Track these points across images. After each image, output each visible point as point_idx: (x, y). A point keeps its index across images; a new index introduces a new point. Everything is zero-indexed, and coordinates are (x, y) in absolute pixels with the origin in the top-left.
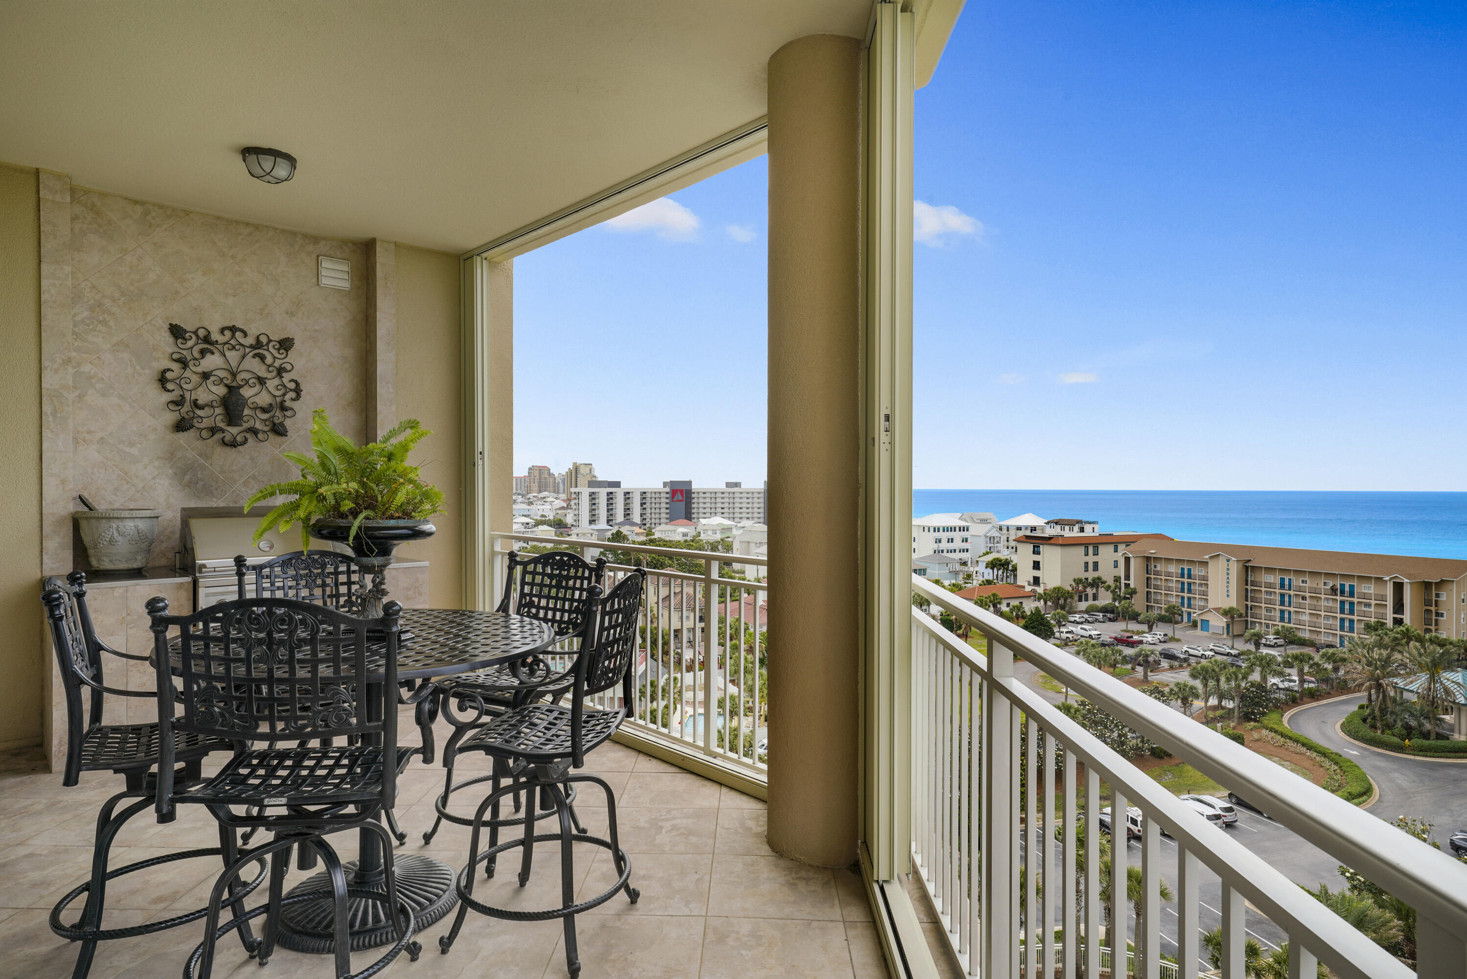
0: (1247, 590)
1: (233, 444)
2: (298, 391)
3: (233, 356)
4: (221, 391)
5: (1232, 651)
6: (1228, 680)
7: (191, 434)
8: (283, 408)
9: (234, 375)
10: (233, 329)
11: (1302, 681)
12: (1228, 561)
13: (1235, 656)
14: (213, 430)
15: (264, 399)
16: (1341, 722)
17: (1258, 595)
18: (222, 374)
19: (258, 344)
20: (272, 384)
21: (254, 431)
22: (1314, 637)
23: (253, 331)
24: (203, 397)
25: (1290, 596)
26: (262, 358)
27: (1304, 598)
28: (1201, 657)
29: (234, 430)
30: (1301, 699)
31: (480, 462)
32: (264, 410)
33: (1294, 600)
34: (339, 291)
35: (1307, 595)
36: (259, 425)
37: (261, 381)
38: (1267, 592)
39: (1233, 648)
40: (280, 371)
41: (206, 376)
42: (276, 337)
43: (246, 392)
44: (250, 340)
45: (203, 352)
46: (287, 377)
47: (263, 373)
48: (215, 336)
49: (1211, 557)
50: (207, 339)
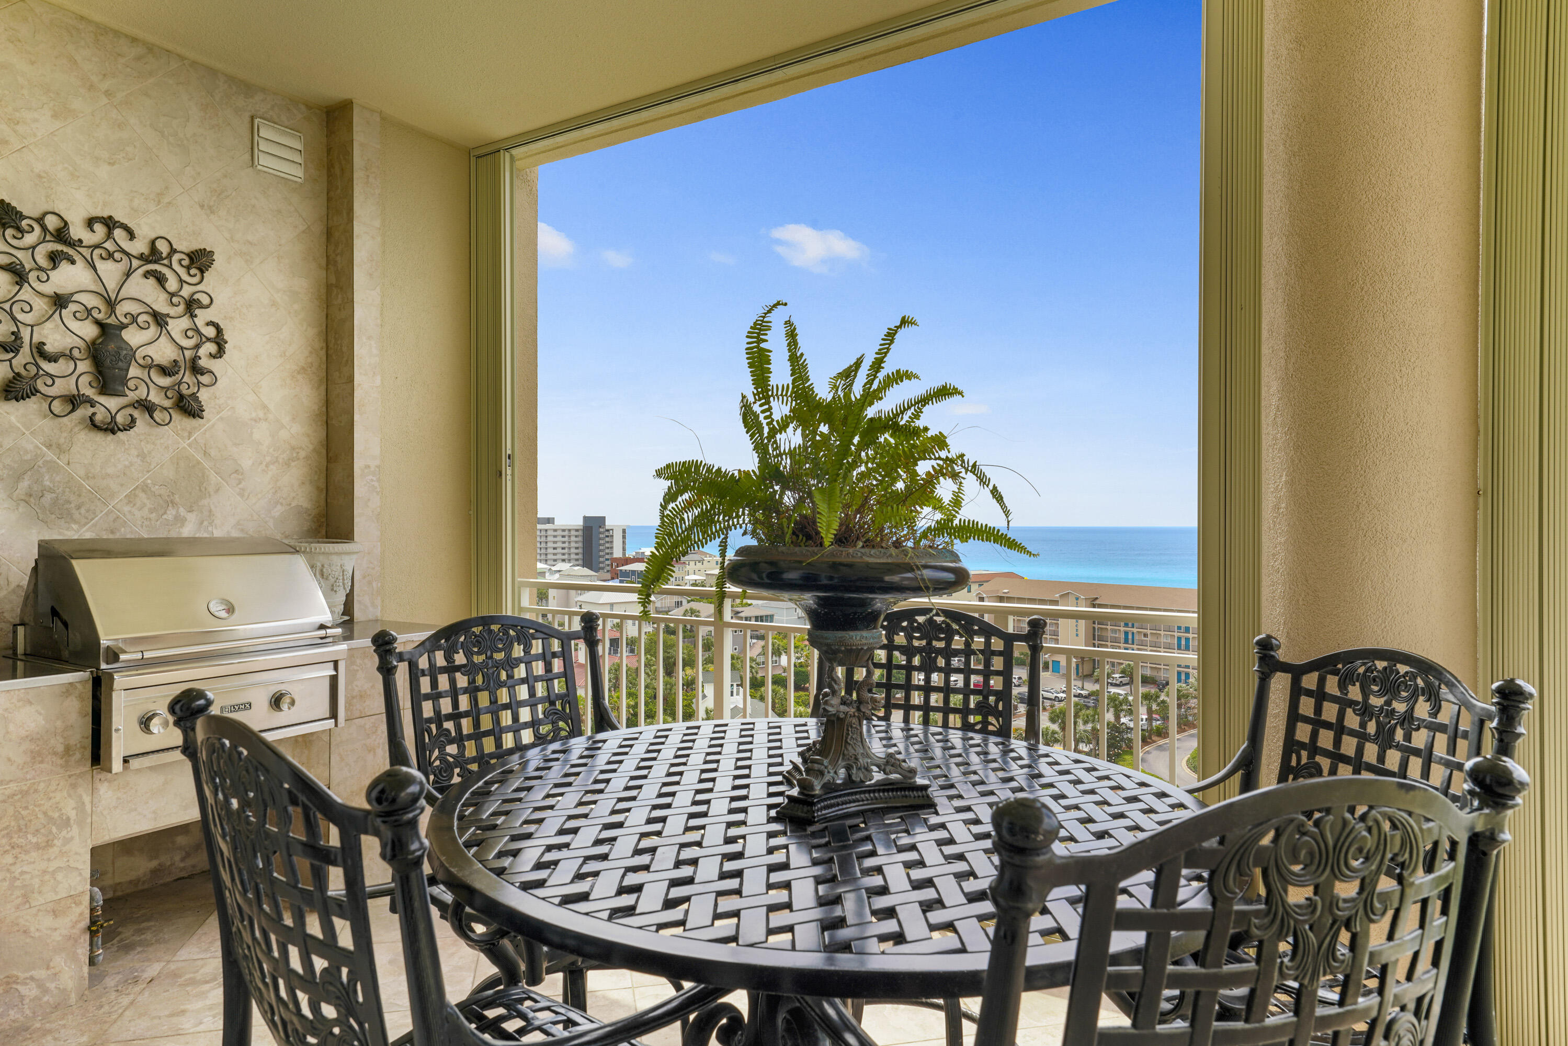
0: (1094, 628)
1: (111, 428)
2: (220, 342)
3: (110, 271)
4: (89, 331)
5: (1082, 692)
6: (1086, 722)
7: (32, 405)
8: (196, 369)
9: (111, 304)
10: (110, 224)
11: (1150, 720)
12: (1077, 599)
13: (1086, 697)
14: (74, 401)
15: (163, 352)
16: (1186, 759)
17: (1104, 634)
18: (91, 301)
19: (153, 255)
20: (177, 326)
21: (147, 407)
22: (1155, 674)
23: (146, 230)
24: (54, 338)
25: (1133, 633)
26: (161, 280)
27: (1145, 635)
28: (1054, 700)
29: (113, 403)
30: (1150, 738)
31: (509, 472)
32: (164, 371)
33: (1136, 637)
34: (284, 181)
35: (1149, 632)
36: (155, 397)
37: (159, 319)
38: (1112, 630)
39: (1083, 689)
40: (191, 306)
41: (60, 301)
42: (184, 245)
43: (132, 337)
44: (139, 247)
45: (54, 258)
46: (202, 317)
47: (161, 305)
48: (77, 231)
49: (1061, 596)
50: (61, 235)
